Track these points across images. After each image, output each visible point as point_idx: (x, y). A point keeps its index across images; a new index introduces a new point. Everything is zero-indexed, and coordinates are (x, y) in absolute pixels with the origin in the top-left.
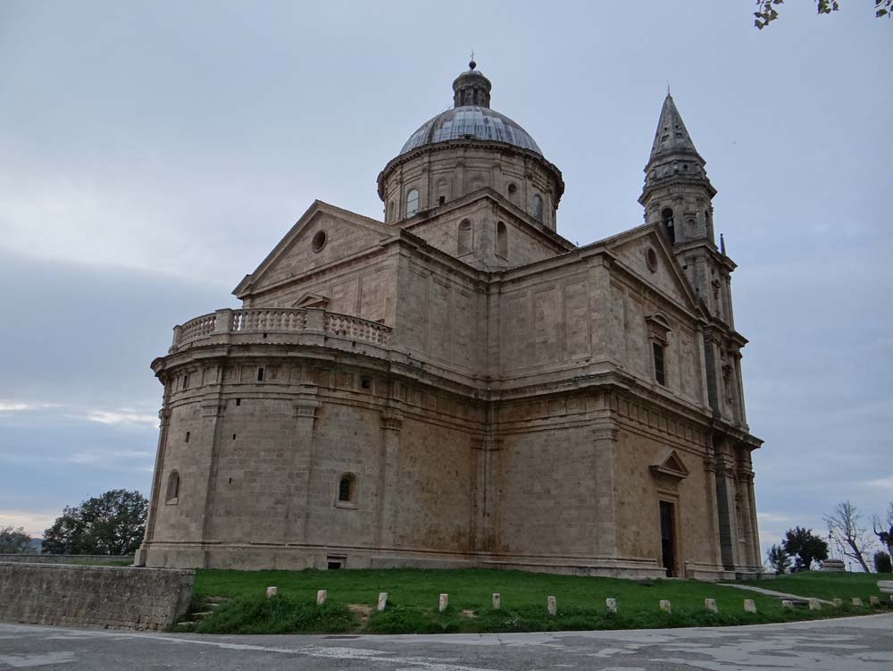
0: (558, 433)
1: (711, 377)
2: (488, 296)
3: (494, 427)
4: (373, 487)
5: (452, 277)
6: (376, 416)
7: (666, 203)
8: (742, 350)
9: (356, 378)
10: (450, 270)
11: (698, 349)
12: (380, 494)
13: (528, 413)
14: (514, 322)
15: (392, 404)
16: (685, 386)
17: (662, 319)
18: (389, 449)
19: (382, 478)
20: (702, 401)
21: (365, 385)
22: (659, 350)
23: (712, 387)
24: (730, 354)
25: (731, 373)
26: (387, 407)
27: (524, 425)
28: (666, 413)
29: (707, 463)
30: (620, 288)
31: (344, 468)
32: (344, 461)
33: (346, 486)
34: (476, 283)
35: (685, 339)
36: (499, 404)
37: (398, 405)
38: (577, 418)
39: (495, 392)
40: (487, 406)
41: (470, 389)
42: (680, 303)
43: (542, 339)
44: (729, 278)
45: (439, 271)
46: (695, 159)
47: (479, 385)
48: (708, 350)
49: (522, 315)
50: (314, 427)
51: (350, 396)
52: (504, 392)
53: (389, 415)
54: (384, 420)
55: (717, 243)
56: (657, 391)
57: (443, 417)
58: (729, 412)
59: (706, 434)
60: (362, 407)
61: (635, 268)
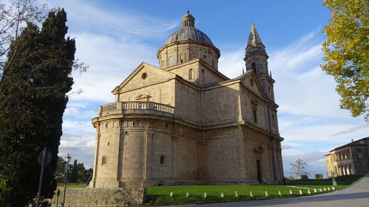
0: (226, 140)
1: (269, 118)
2: (201, 94)
3: (204, 138)
4: (170, 159)
5: (190, 89)
6: (170, 136)
7: (253, 61)
8: (277, 109)
9: (164, 124)
10: (189, 87)
11: (265, 110)
12: (172, 161)
13: (216, 134)
14: (210, 103)
15: (175, 132)
16: (262, 123)
17: (255, 101)
18: (175, 147)
19: (173, 156)
20: (267, 127)
21: (167, 126)
22: (255, 112)
23: (269, 122)
24: (274, 111)
25: (274, 117)
26: (173, 133)
27: (214, 137)
28: (258, 132)
29: (269, 147)
30: (244, 93)
31: (162, 153)
32: (161, 151)
33: (162, 159)
34: (197, 90)
35: (261, 107)
36: (206, 131)
37: (177, 132)
38: (232, 135)
39: (205, 127)
40: (202, 131)
41: (197, 126)
42: (260, 95)
43: (219, 109)
44: (273, 85)
45: (186, 87)
46: (262, 46)
47: (199, 124)
48: (268, 110)
49: (212, 101)
50: (152, 141)
51: (163, 130)
52: (207, 126)
53: (174, 135)
54: (173, 137)
55: (269, 74)
56: (255, 125)
57: (189, 135)
58: (274, 130)
59: (268, 138)
60: (166, 133)
61: (247, 85)
